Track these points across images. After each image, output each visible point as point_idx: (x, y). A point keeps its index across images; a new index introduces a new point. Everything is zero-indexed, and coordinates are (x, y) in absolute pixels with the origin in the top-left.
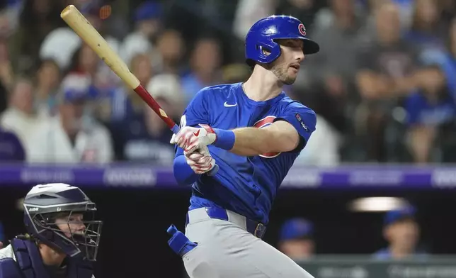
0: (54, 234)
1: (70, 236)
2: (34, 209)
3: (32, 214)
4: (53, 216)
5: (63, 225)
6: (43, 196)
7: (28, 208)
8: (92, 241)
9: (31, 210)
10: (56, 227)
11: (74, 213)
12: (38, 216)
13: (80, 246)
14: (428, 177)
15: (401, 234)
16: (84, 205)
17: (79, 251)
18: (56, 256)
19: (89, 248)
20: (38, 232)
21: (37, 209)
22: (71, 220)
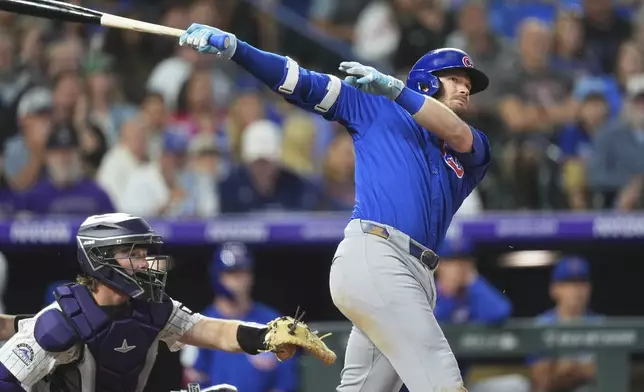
0: (112, 271)
1: (132, 273)
2: (90, 243)
3: (87, 248)
4: (111, 249)
5: (124, 261)
6: (100, 227)
7: (83, 241)
8: (157, 280)
9: (86, 243)
10: (116, 262)
11: (137, 246)
12: (95, 250)
13: (144, 286)
14: (590, 225)
15: (569, 294)
16: (149, 237)
17: (143, 291)
18: (116, 298)
19: (155, 288)
20: (94, 269)
21: (93, 242)
22: (133, 255)
